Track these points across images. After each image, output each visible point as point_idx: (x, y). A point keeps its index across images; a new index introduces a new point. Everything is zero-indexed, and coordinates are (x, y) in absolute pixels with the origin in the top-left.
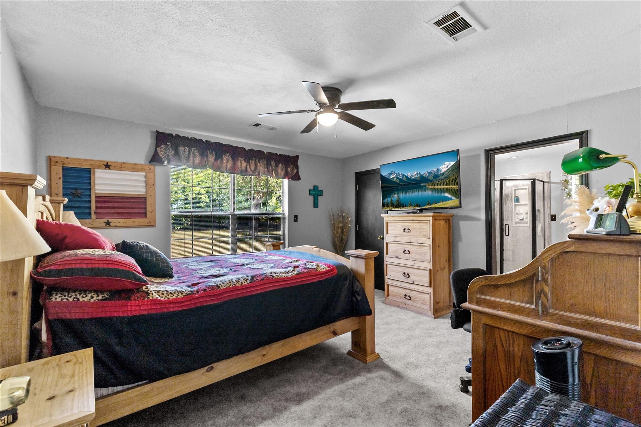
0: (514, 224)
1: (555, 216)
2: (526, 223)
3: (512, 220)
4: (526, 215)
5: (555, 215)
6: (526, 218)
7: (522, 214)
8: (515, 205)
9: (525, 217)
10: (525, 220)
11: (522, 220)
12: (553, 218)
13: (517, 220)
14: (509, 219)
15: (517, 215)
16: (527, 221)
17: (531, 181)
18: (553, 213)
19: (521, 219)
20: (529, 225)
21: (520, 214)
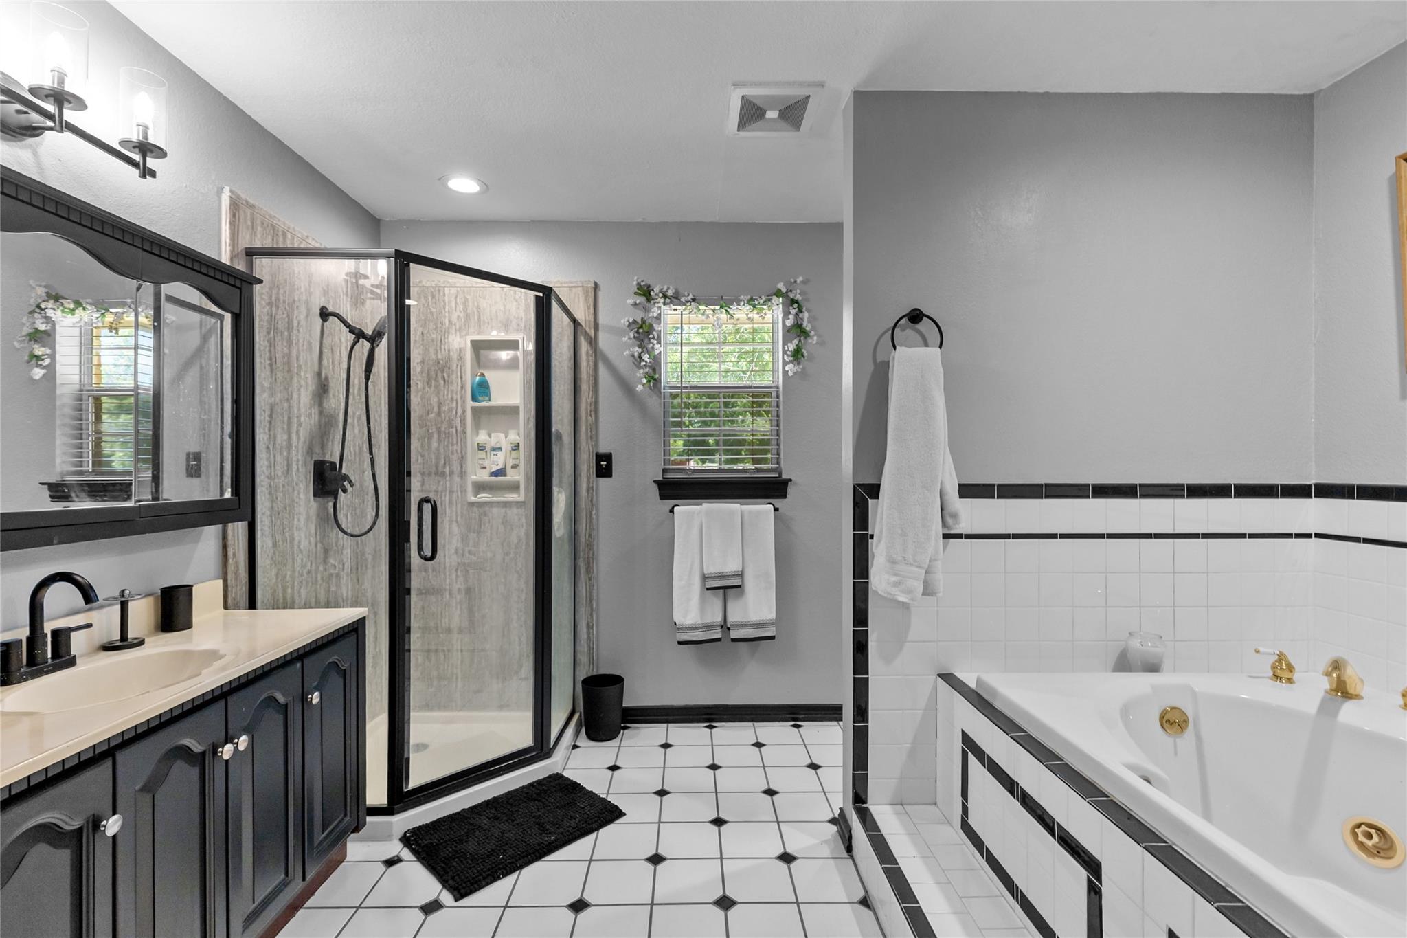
0: (470, 488)
1: (608, 457)
2: (514, 487)
3: (463, 474)
4: (514, 454)
5: (610, 455)
6: (514, 467)
7: (500, 449)
8: (474, 409)
9: (510, 463)
10: (512, 476)
11: (501, 472)
12: (603, 463)
13: (484, 476)
14: (451, 473)
15: (482, 455)
16: (516, 478)
17: (531, 294)
18: (603, 450)
19: (495, 468)
20: (525, 495)
21: (494, 449)
